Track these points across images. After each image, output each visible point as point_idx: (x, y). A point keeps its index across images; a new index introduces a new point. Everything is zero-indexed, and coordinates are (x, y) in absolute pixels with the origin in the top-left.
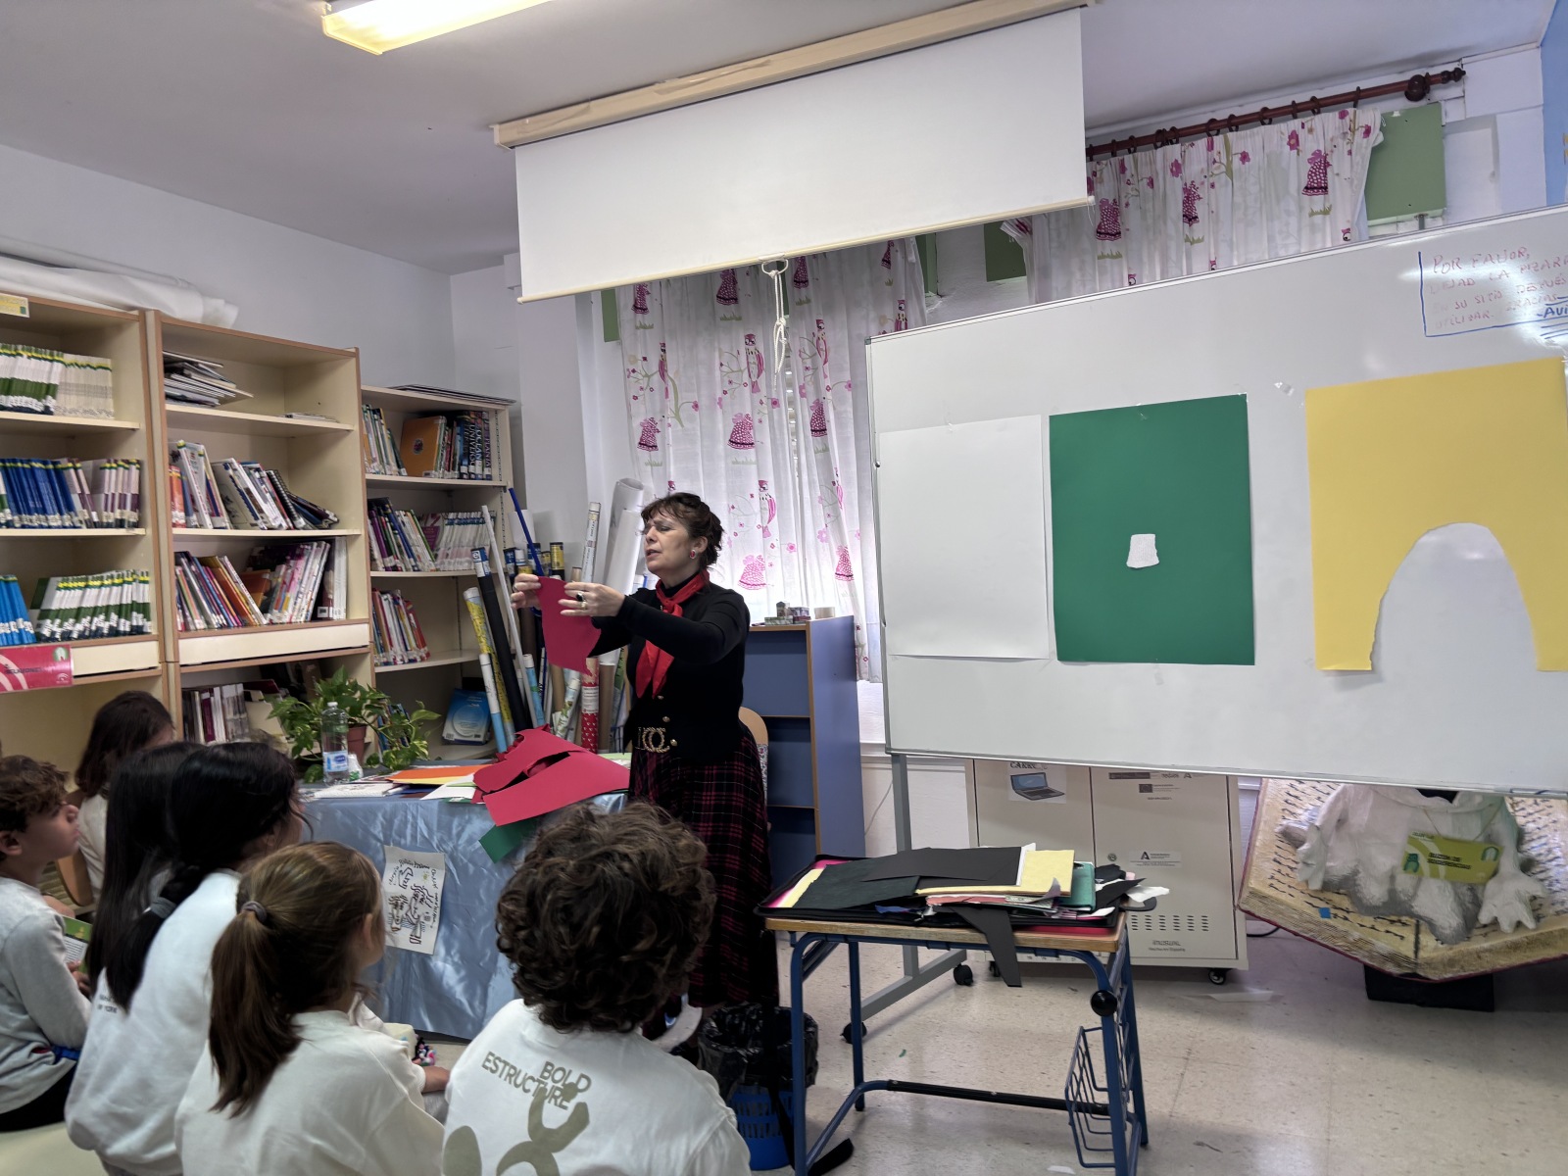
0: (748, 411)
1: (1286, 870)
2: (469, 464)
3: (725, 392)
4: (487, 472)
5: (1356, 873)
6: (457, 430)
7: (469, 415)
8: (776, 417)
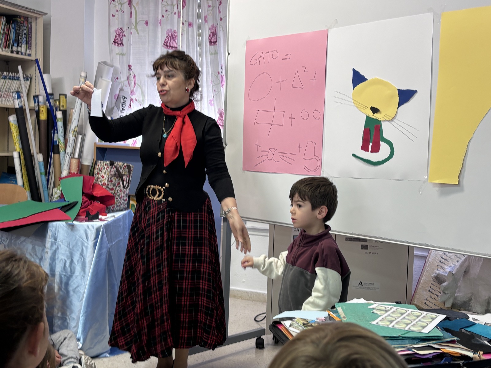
0: (176, 29)
1: (433, 296)
2: (18, 45)
3: (163, 16)
4: (28, 52)
5: (470, 300)
6: (13, 26)
7: (20, 18)
8: (190, 33)
